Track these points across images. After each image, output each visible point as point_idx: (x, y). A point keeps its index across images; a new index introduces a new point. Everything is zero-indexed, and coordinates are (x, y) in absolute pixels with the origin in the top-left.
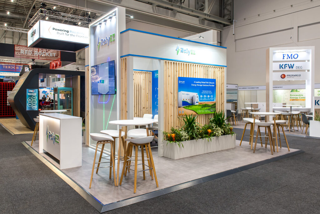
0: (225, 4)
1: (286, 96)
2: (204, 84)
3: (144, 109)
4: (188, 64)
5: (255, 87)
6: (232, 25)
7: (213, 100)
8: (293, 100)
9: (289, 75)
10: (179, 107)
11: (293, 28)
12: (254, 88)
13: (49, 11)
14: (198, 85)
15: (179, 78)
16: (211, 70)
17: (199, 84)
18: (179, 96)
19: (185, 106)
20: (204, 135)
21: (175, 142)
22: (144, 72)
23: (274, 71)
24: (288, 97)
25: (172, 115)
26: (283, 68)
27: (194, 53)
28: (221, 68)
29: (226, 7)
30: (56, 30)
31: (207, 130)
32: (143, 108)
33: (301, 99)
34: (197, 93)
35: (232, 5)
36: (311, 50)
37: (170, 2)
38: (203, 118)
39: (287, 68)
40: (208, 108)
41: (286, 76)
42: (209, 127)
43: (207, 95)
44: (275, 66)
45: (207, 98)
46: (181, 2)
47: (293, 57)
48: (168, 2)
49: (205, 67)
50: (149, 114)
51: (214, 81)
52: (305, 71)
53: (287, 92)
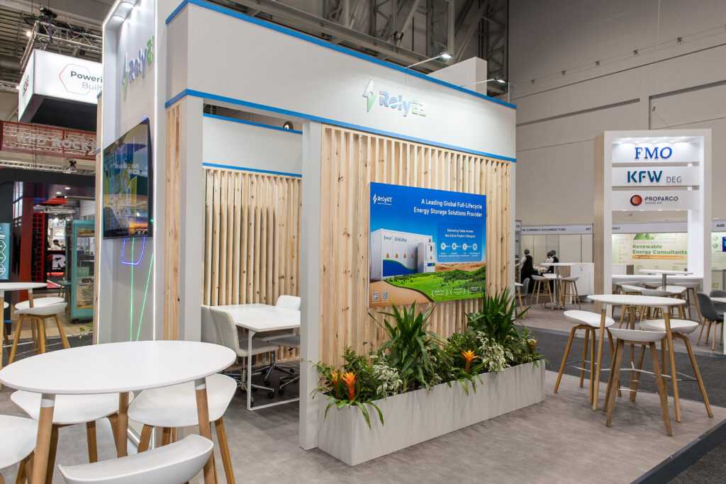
0: (490, 50)
1: (624, 248)
2: (452, 209)
3: (283, 280)
4: (402, 143)
5: (557, 227)
6: (505, 95)
7: (479, 258)
8: (640, 257)
9: (650, 199)
10: (372, 281)
11: (638, 100)
12: (556, 230)
13: (61, 28)
14: (433, 211)
15: (374, 186)
16: (473, 168)
17: (437, 207)
18: (374, 246)
19: (393, 277)
20: (453, 369)
21: (354, 404)
22: (285, 177)
23: (615, 188)
24: (629, 250)
25: (350, 305)
26: (635, 181)
27: (422, 113)
28: (500, 165)
29: (492, 55)
30: (80, 76)
31: (460, 352)
32: (280, 278)
33: (657, 254)
34: (431, 237)
35: (505, 52)
36: (703, 137)
37: (370, 35)
38: (447, 311)
39: (646, 182)
40: (463, 282)
41: (643, 201)
42: (468, 341)
43: (460, 242)
44: (616, 177)
45: (460, 251)
46: (395, 37)
47: (659, 155)
48: (366, 35)
49: (455, 156)
50: (291, 294)
51: (481, 200)
52: (687, 189)
53: (626, 240)
